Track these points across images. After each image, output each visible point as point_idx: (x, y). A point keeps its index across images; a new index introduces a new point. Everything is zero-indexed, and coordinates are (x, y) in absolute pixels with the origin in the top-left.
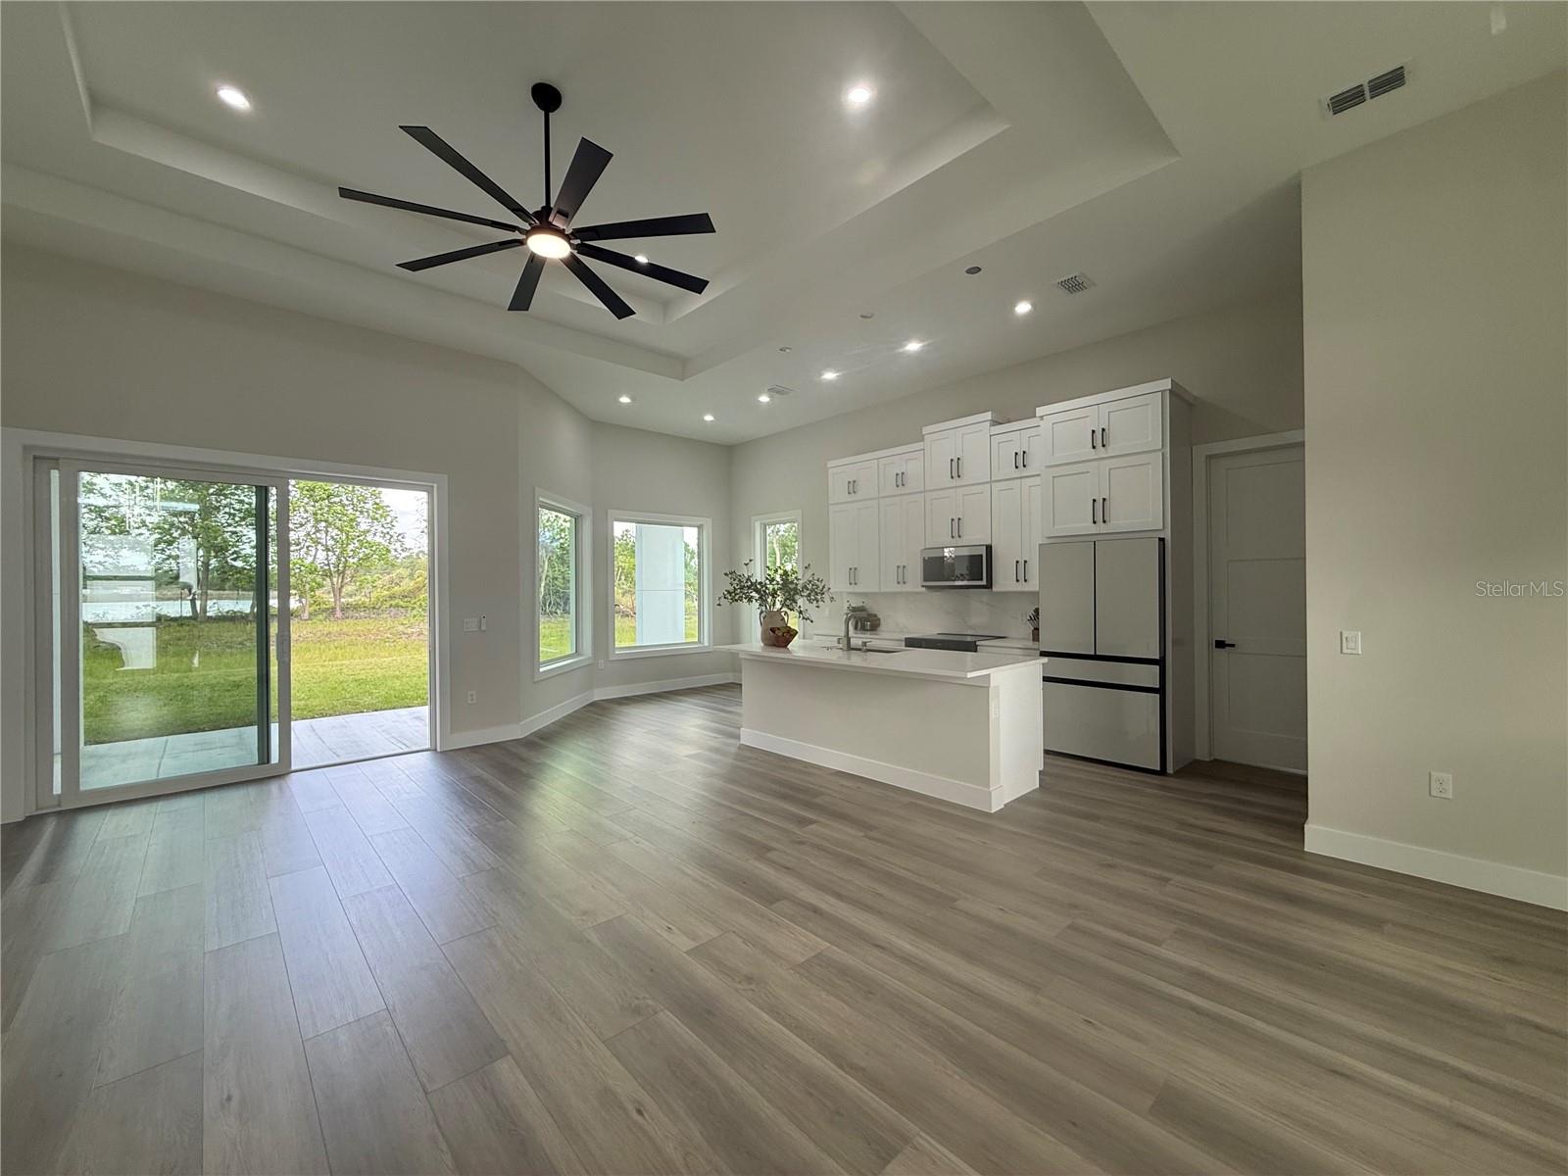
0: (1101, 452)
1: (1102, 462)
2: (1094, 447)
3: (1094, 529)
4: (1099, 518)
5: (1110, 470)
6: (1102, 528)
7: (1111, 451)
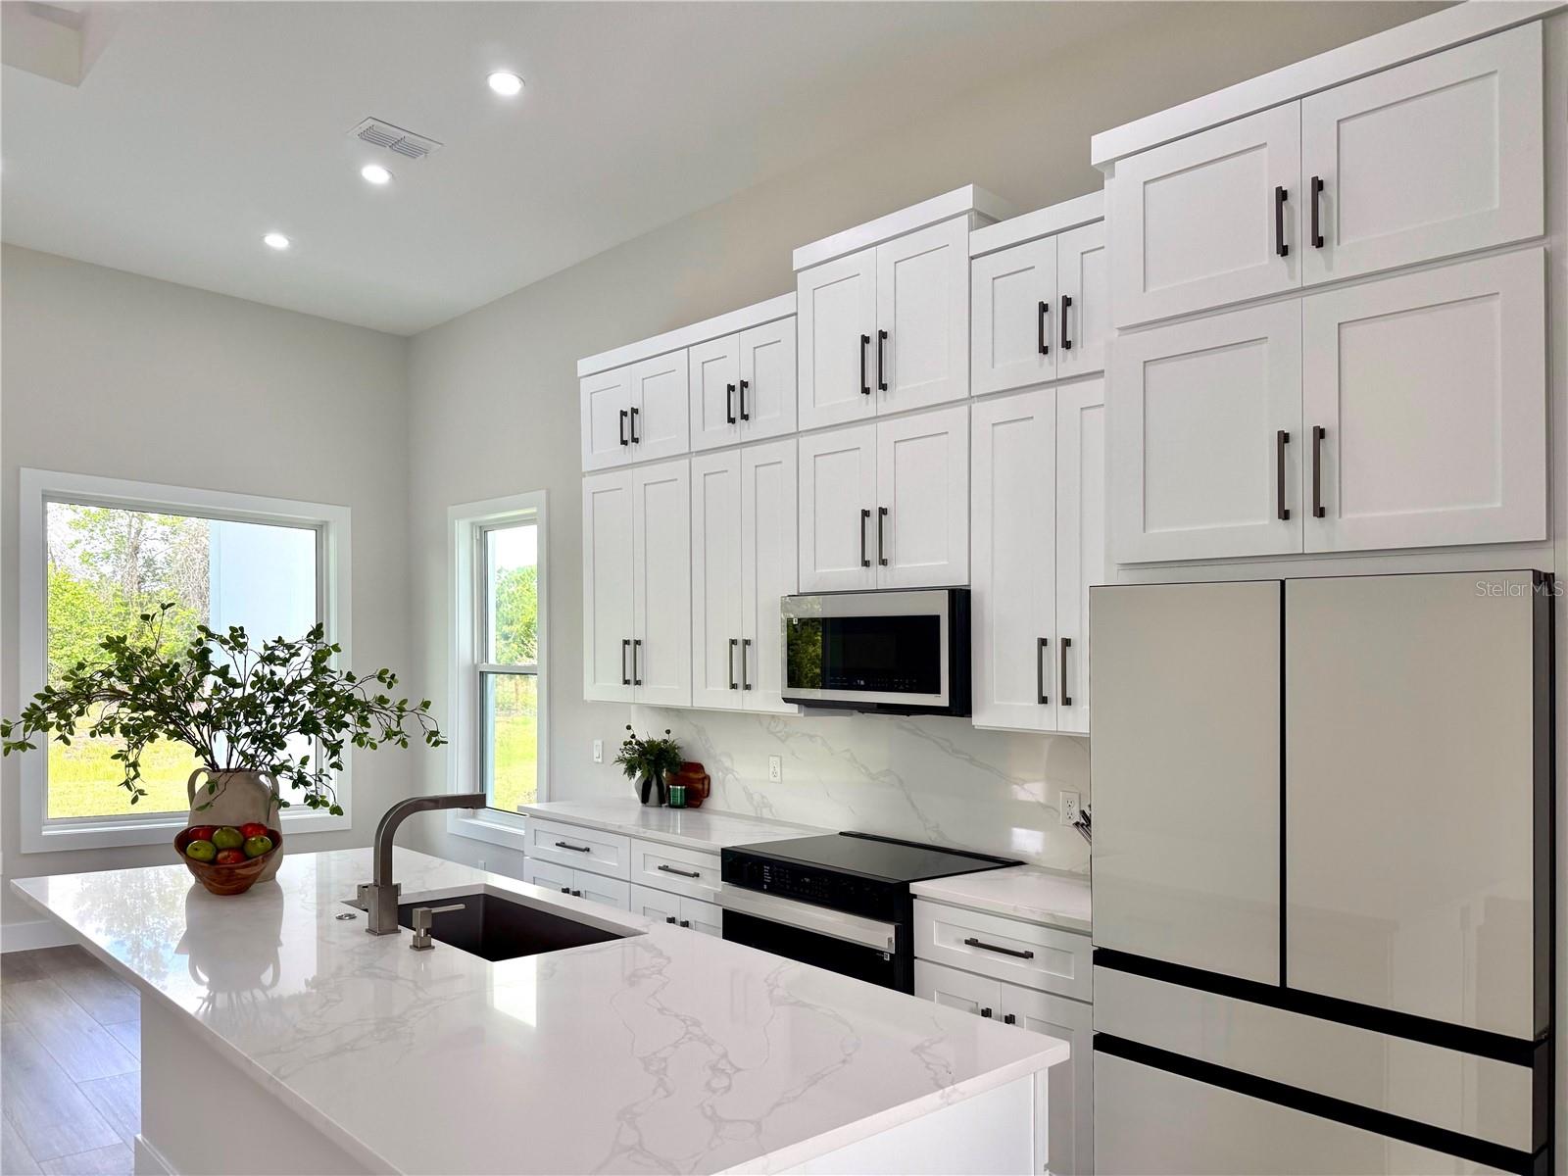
0: (1308, 263)
1: (1312, 301)
2: (1284, 251)
3: (1280, 538)
4: (1300, 497)
5: (1339, 324)
6: (1308, 534)
7: (1343, 258)
